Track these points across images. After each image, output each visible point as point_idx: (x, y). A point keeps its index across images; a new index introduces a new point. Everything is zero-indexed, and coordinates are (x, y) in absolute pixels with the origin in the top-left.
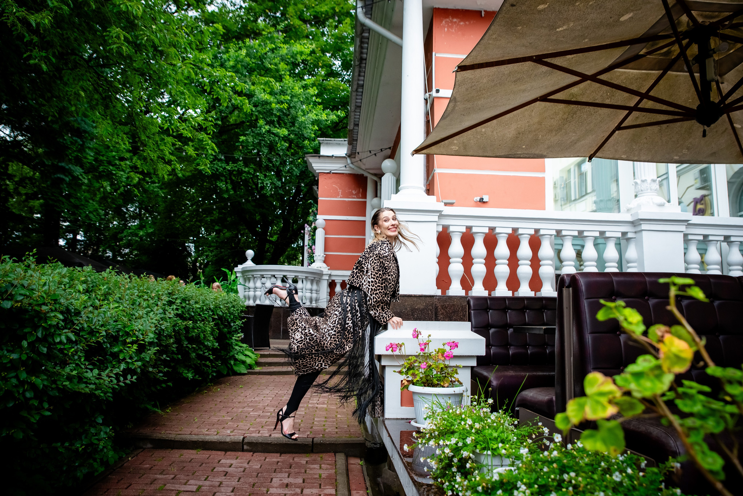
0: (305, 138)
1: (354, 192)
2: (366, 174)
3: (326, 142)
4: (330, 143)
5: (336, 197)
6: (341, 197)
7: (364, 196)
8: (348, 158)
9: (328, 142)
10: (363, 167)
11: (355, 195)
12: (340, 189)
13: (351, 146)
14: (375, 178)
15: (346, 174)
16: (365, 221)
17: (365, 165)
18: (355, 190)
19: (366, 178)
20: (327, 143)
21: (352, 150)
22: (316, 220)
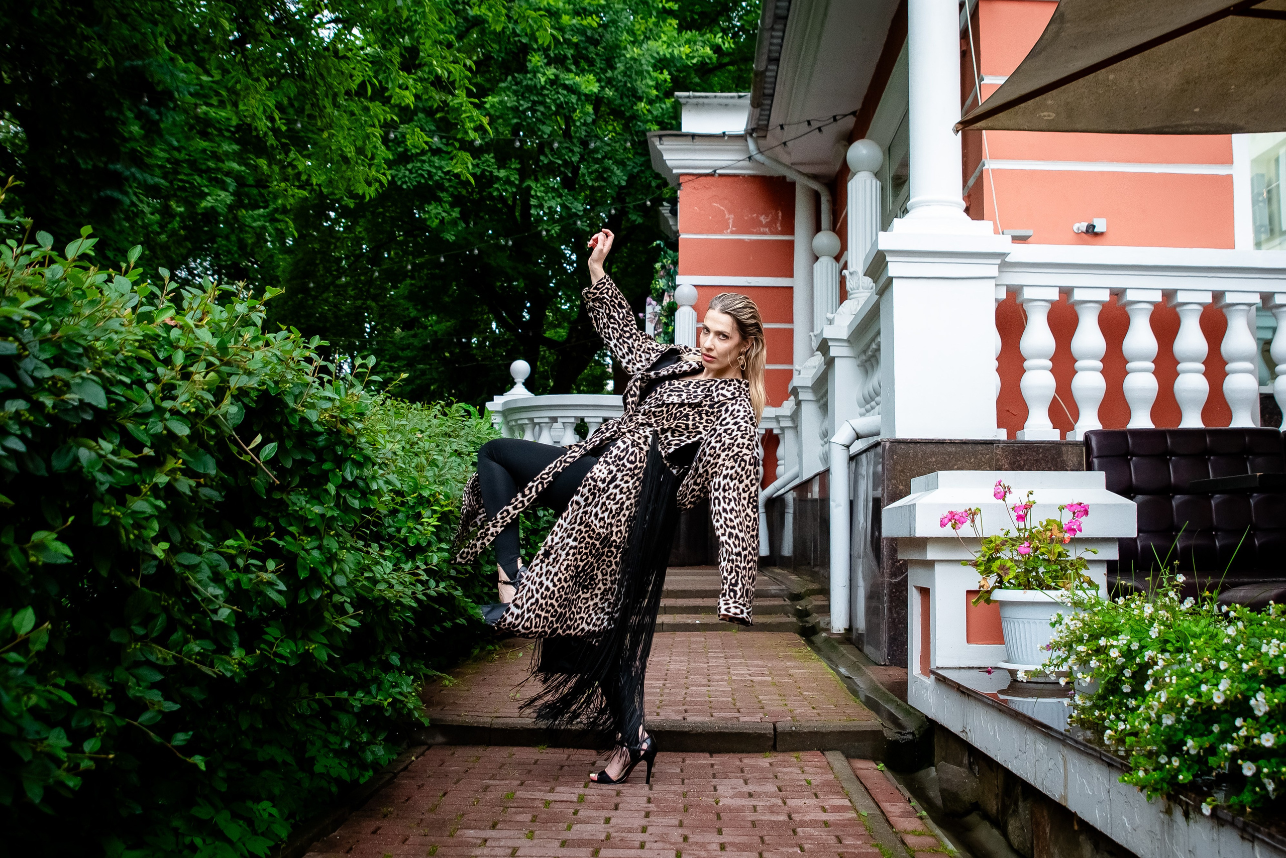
0: (640, 99)
1: (763, 219)
2: (791, 175)
3: (695, 100)
4: (703, 105)
5: (721, 232)
6: (732, 233)
7: (789, 228)
8: (749, 139)
9: (700, 100)
10: (786, 159)
11: (765, 226)
12: (730, 213)
13: (758, 111)
14: (815, 186)
15: (744, 176)
16: (791, 288)
17: (789, 153)
18: (767, 216)
19: (793, 184)
20: (697, 104)
21: (759, 120)
22: (674, 287)
